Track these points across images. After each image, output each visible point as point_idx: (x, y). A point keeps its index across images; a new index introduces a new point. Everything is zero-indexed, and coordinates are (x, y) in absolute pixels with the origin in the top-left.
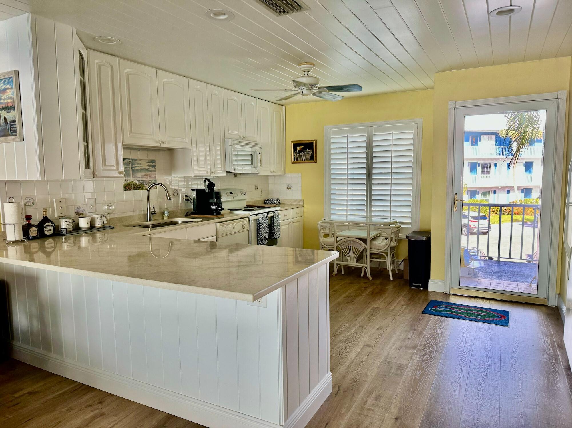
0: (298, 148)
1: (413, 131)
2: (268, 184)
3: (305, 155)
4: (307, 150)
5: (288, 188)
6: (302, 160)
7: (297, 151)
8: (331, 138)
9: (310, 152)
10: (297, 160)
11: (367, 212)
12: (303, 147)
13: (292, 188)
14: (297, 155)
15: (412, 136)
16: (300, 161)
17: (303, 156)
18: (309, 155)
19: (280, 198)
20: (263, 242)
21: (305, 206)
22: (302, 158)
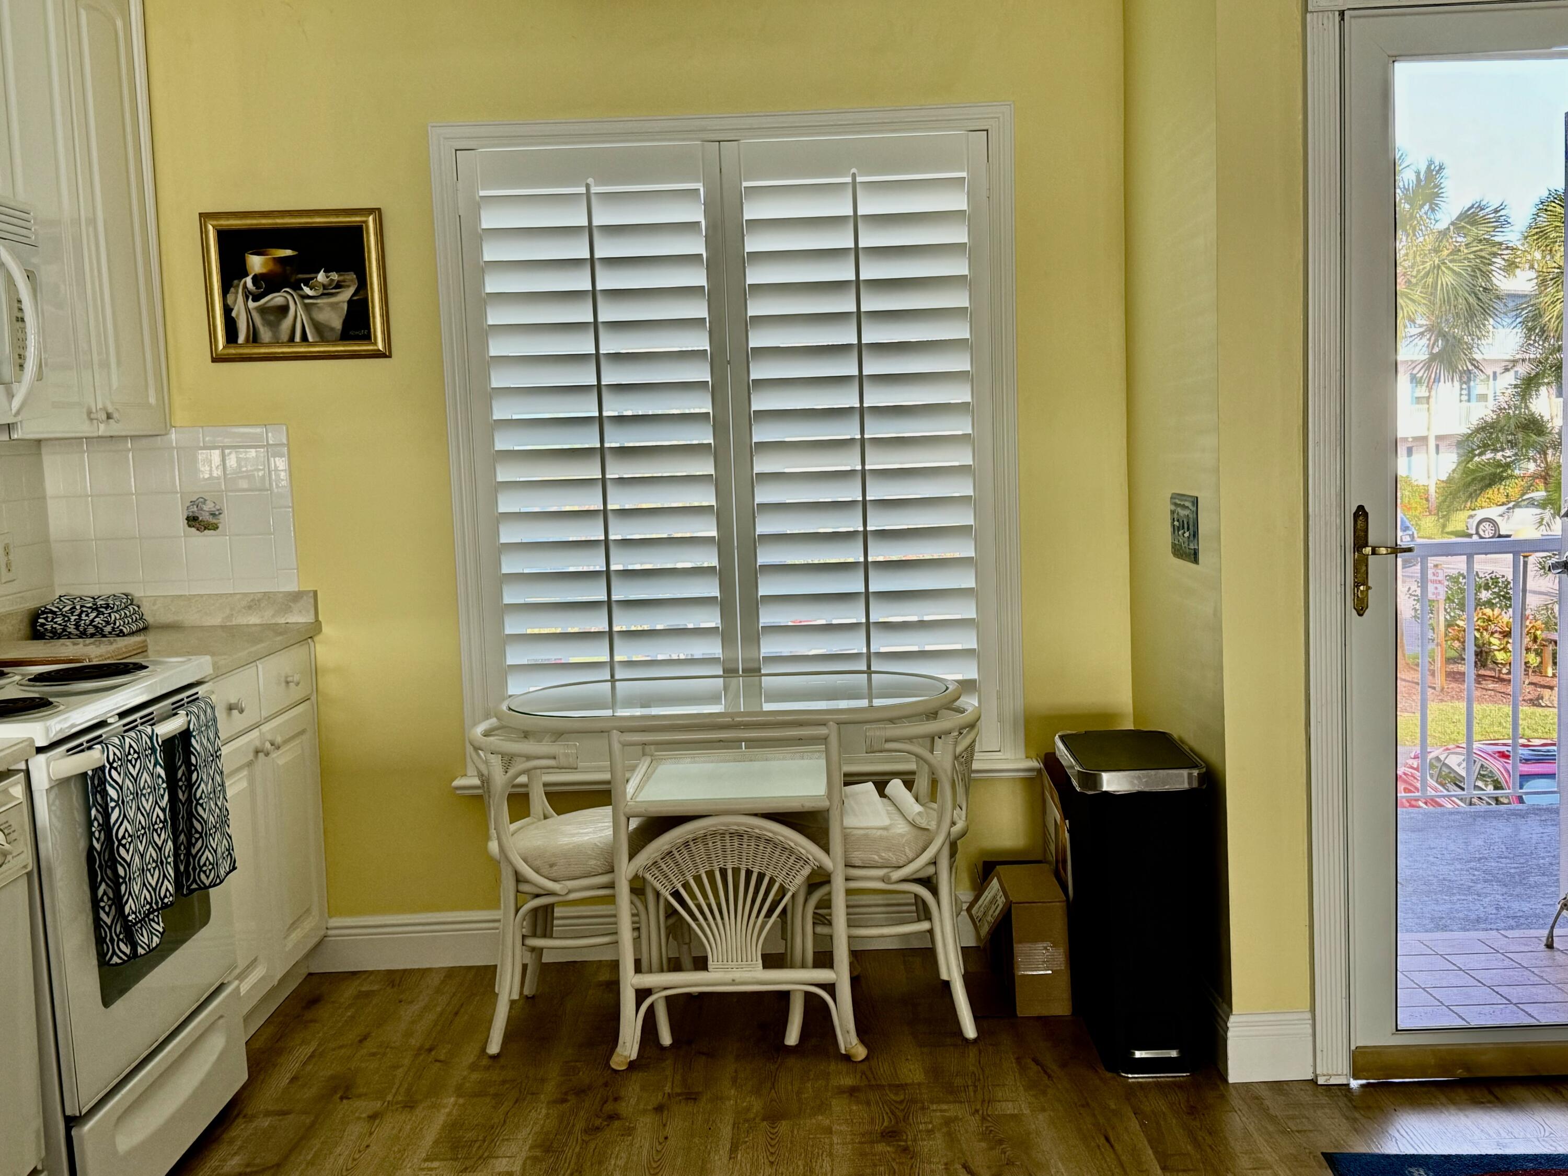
0: (256, 263)
1: (964, 174)
2: (44, 498)
3: (307, 308)
4: (321, 277)
5: (193, 521)
6: (285, 336)
7: (249, 281)
8: (477, 206)
9: (339, 286)
10: (254, 338)
11: (725, 635)
12: (288, 253)
13: (225, 520)
14: (251, 304)
15: (957, 202)
16: (276, 342)
17: (296, 310)
18: (333, 306)
19: (137, 592)
20: (138, 937)
21: (326, 629)
22: (286, 324)
